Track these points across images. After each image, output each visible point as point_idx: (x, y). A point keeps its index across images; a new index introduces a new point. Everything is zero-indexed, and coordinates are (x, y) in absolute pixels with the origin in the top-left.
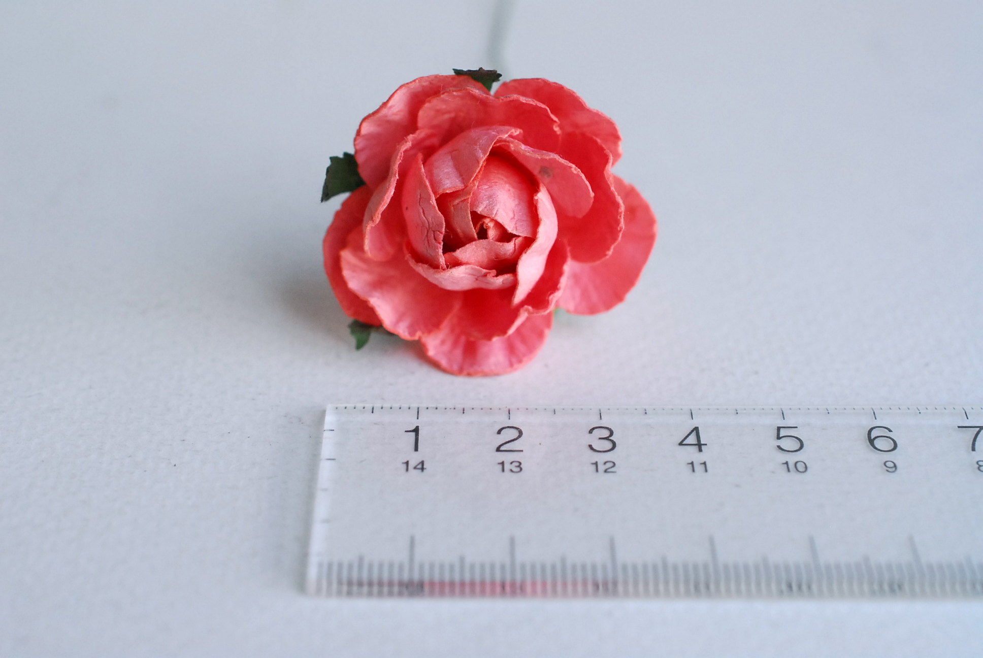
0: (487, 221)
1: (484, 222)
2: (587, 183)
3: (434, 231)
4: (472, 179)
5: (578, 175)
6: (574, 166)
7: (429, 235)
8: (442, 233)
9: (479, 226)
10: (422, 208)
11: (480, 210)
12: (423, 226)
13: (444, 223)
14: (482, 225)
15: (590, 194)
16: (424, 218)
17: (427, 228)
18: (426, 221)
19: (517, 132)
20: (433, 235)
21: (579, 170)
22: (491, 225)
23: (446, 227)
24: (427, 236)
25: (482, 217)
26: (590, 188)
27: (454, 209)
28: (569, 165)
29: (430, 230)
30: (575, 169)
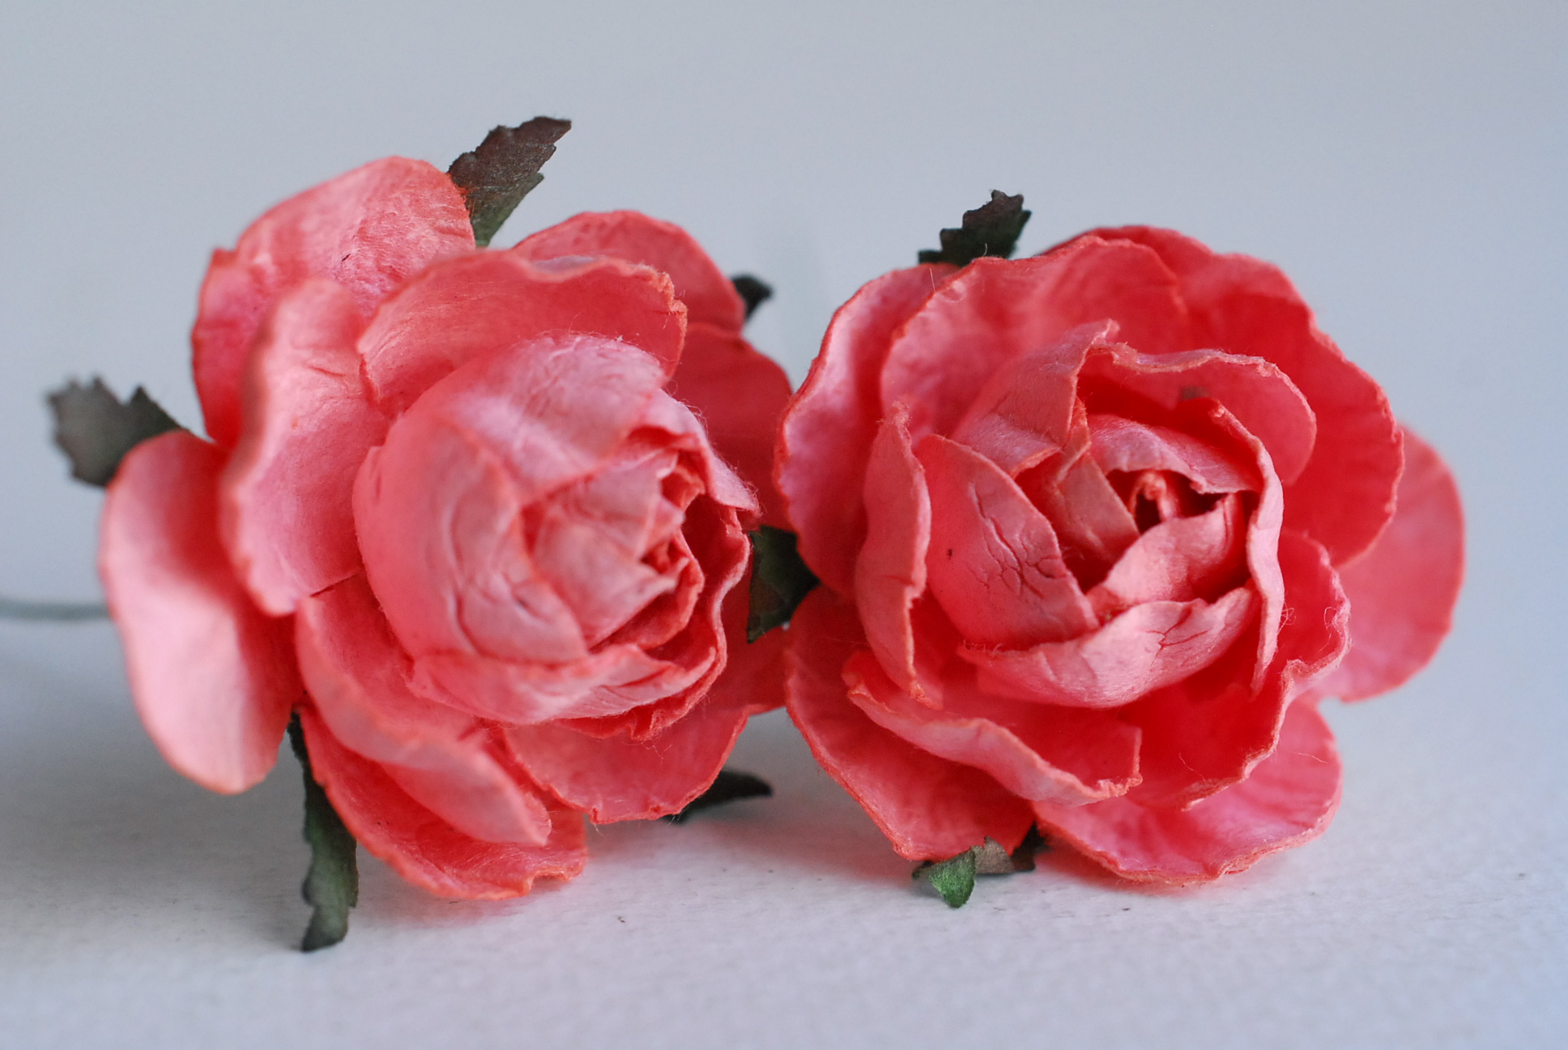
0: (1150, 478)
1: (1145, 484)
2: (1297, 391)
3: (1036, 565)
4: (1070, 421)
5: (1273, 381)
6: (1261, 361)
7: (1026, 576)
8: (1056, 558)
9: (1134, 503)
10: (993, 520)
11: (1124, 463)
12: (1004, 569)
13: (1054, 533)
14: (1141, 497)
15: (1309, 418)
16: (1004, 546)
17: (1015, 569)
18: (1008, 550)
19: (1112, 327)
20: (1037, 572)
21: (1274, 365)
22: (1161, 484)
23: (1060, 542)
24: (1024, 581)
25: (1135, 476)
26: (1305, 402)
27: (1064, 493)
28: (1251, 362)
29: (1026, 566)
30: (1263, 367)
